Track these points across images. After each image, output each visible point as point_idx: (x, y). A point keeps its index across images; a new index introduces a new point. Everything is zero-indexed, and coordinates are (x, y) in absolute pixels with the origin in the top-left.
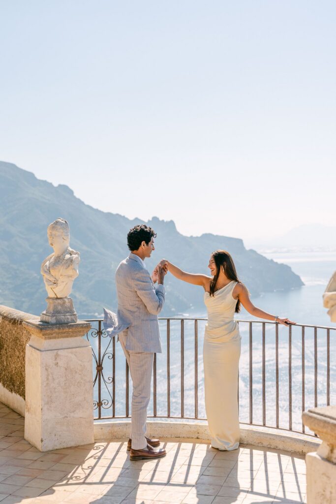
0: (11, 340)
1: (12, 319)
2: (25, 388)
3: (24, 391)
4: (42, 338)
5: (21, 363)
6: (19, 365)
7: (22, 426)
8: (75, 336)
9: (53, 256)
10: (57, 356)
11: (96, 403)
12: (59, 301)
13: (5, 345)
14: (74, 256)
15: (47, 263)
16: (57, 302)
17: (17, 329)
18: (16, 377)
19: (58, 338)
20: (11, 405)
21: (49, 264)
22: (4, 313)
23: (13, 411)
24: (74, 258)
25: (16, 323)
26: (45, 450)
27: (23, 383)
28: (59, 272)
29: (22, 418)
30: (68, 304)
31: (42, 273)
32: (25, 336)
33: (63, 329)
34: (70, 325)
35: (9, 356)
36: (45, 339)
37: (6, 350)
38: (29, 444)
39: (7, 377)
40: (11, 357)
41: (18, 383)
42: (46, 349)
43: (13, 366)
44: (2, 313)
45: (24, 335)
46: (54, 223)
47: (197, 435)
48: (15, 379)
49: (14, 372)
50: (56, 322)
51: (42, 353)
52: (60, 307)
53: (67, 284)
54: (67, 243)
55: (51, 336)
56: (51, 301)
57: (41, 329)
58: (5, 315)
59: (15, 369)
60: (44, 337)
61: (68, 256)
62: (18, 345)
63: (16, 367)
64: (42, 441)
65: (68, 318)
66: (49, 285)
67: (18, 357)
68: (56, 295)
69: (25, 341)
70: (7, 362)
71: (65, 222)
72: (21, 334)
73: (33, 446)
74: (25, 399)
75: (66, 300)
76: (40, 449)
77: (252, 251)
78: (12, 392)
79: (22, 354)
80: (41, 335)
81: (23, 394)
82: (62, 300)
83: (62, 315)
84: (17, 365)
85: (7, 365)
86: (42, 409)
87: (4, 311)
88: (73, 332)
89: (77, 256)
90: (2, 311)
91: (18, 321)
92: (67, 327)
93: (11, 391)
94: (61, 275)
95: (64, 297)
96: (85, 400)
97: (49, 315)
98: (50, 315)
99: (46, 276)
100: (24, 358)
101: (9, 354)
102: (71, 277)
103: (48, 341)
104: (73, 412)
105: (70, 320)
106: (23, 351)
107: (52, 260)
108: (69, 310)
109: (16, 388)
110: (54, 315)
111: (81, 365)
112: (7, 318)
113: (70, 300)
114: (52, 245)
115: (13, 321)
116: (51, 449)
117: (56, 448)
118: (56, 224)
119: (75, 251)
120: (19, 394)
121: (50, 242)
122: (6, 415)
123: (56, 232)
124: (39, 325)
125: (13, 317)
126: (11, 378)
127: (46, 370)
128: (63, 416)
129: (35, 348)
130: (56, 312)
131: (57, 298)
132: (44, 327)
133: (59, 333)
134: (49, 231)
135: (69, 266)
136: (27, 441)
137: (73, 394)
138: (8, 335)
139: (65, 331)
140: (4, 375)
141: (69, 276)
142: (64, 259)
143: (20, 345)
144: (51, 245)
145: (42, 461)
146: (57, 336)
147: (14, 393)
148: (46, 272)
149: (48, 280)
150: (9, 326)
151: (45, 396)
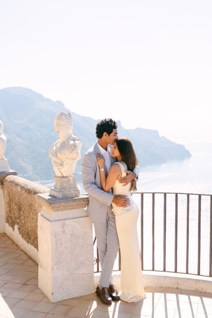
0: (27, 205)
1: (28, 189)
2: (38, 243)
3: (37, 244)
4: (51, 210)
5: (35, 224)
6: (34, 224)
7: (36, 274)
8: (79, 208)
9: (59, 141)
10: (64, 225)
11: (95, 259)
12: (65, 179)
13: (23, 208)
14: (77, 142)
15: (54, 148)
16: (63, 180)
17: (31, 197)
18: (31, 233)
19: (65, 210)
20: (28, 253)
21: (56, 149)
22: (22, 184)
23: (30, 258)
24: (77, 144)
25: (30, 193)
26: (55, 301)
27: (36, 238)
28: (65, 155)
29: (36, 265)
30: (72, 182)
31: (50, 156)
32: (38, 203)
33: (69, 203)
34: (75, 200)
35: (26, 217)
36: (54, 211)
37: (23, 212)
38: (42, 293)
39: (25, 232)
40: (27, 218)
41: (33, 238)
42: (55, 220)
43: (29, 224)
44: (21, 184)
45: (36, 202)
46: (60, 115)
47: (177, 286)
48: (30, 234)
49: (29, 229)
50: (63, 197)
51: (51, 222)
52: (65, 184)
53: (71, 165)
54: (71, 131)
55: (59, 209)
56: (58, 179)
57: (51, 204)
58: (22, 185)
59: (31, 227)
60: (53, 210)
61: (72, 142)
62: (32, 210)
63: (31, 226)
64: (52, 294)
65: (72, 193)
66: (56, 166)
67: (33, 219)
68: (62, 174)
69: (37, 207)
70: (24, 221)
71: (69, 113)
72: (34, 201)
73: (45, 296)
74: (38, 251)
75: (70, 178)
76: (51, 300)
77: (163, 137)
78: (29, 244)
79: (35, 217)
80: (50, 208)
81: (36, 247)
82: (67, 178)
83: (67, 190)
84: (32, 224)
85: (25, 223)
86: (52, 269)
87: (21, 183)
88: (76, 205)
89: (79, 142)
90: (20, 183)
91: (32, 191)
92: (72, 200)
93: (28, 242)
94: (66, 158)
95: (69, 175)
96: (87, 259)
97: (56, 191)
98: (58, 191)
99: (54, 159)
100: (37, 220)
101: (26, 215)
102: (75, 160)
103: (56, 212)
104: (78, 269)
105: (74, 195)
106: (36, 215)
107: (58, 145)
108: (72, 186)
109: (31, 241)
110: (60, 191)
111: (84, 232)
112: (24, 188)
113: (73, 178)
114: (59, 133)
115: (28, 191)
116: (60, 300)
117: (64, 299)
118: (61, 115)
119: (77, 138)
120: (34, 246)
121: (56, 130)
122: (24, 262)
123: (61, 122)
124: (49, 199)
125: (28, 188)
126: (28, 233)
127: (55, 236)
128: (69, 274)
129: (45, 218)
130: (62, 189)
131: (63, 177)
132: (53, 201)
133: (65, 206)
134: (55, 121)
135: (73, 150)
136: (41, 290)
137: (78, 255)
138: (25, 201)
139: (70, 204)
140: (23, 230)
141: (73, 159)
142: (69, 145)
143: (34, 210)
144: (57, 133)
145: (53, 314)
146: (64, 209)
147: (30, 245)
148: (53, 155)
149: (56, 161)
150: (25, 195)
151: (54, 258)
